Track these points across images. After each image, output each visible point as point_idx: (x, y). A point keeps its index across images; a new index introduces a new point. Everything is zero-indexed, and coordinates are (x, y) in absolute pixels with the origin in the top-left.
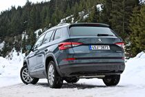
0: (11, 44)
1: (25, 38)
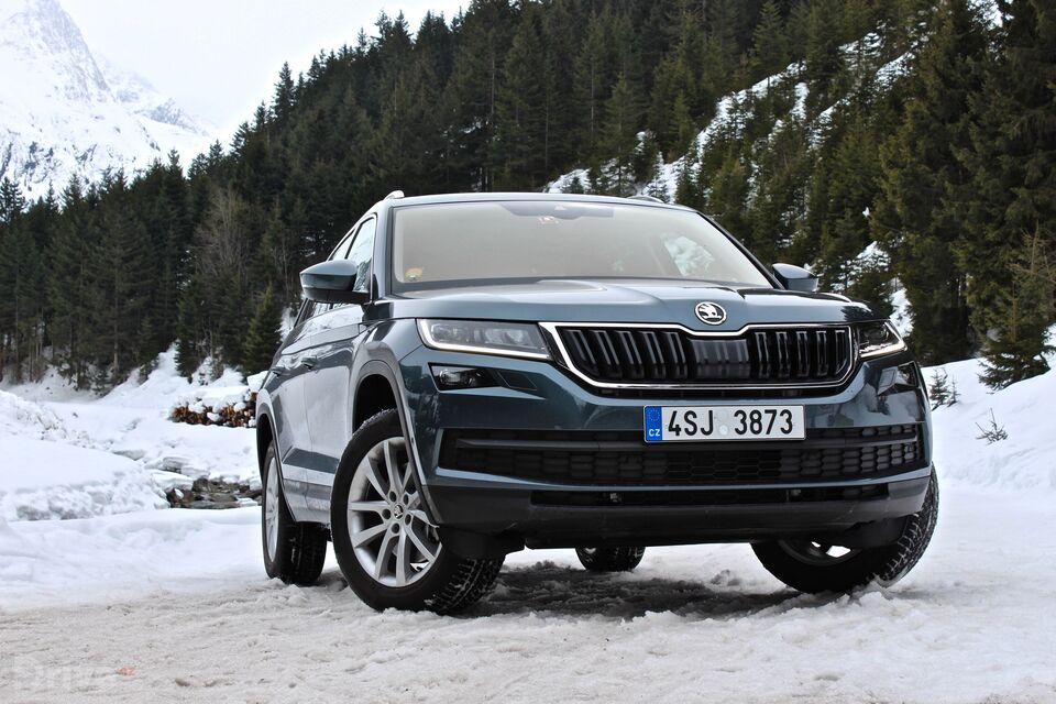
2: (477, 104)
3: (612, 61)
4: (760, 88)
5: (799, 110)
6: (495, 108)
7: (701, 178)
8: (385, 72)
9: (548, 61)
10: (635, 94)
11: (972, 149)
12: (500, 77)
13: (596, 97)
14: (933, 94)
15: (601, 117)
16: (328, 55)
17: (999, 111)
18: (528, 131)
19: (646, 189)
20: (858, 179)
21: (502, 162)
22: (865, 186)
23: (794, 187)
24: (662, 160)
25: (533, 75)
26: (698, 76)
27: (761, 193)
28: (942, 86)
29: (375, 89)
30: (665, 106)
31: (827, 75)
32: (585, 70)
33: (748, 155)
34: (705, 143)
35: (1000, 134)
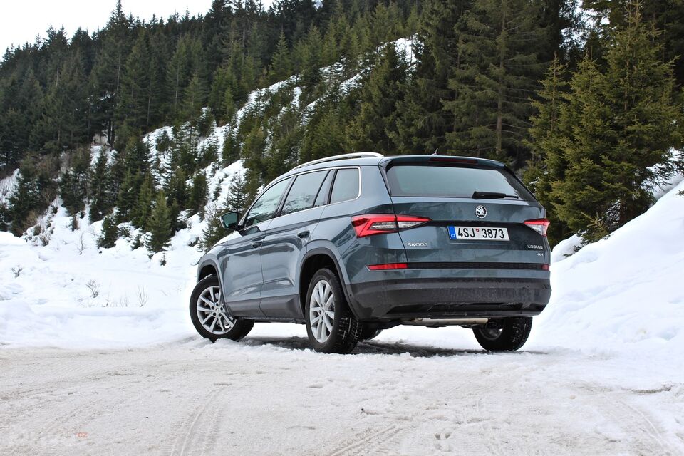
0: (44, 183)
1: (103, 160)
2: (108, 83)
3: (190, 65)
4: (274, 88)
5: (296, 102)
6: (119, 87)
7: (238, 137)
8: (52, 61)
9: (152, 62)
10: (202, 85)
11: (398, 132)
12: (123, 69)
13: (179, 85)
14: (376, 100)
15: (181, 97)
16: (16, 47)
17: (413, 112)
18: (138, 102)
19: (206, 141)
20: (329, 144)
21: (121, 119)
22: (332, 147)
23: (292, 146)
24: (216, 125)
25: (143, 69)
26: (239, 78)
27: (273, 148)
28: (382, 96)
29: (45, 70)
30: (219, 94)
31: (312, 84)
32: (174, 69)
33: (266, 126)
34: (241, 116)
35: (413, 125)
